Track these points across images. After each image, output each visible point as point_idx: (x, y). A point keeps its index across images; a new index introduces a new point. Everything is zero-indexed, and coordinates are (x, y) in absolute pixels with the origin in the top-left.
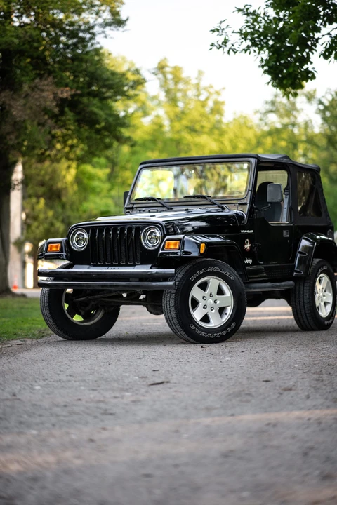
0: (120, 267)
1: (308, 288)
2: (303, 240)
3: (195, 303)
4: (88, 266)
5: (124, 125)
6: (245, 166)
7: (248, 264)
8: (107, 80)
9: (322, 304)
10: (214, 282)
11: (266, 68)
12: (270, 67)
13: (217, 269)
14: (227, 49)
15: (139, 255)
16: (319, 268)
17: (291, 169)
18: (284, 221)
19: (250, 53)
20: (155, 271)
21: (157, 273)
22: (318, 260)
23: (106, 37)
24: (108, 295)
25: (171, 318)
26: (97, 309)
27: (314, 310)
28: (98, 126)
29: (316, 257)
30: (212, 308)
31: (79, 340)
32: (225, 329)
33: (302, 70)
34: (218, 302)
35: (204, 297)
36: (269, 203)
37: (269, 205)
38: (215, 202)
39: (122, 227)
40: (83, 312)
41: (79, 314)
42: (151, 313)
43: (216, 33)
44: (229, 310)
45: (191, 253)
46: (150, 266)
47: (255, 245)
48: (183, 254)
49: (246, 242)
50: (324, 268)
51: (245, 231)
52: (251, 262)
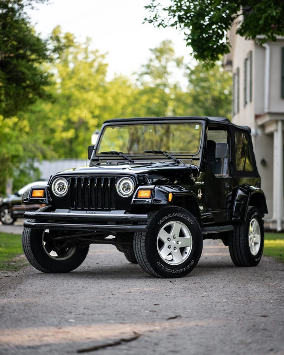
0: (97, 212)
1: (243, 231)
2: (239, 190)
3: (161, 244)
4: (68, 210)
5: (46, 83)
6: (197, 127)
8: (34, 45)
9: (253, 244)
10: (177, 226)
11: (190, 41)
12: (193, 40)
13: (180, 215)
14: (157, 23)
15: (113, 201)
16: (252, 214)
17: (231, 130)
19: (176, 28)
20: (129, 215)
21: (132, 217)
22: (250, 207)
23: (33, 8)
24: (83, 235)
25: (141, 256)
26: (70, 246)
27: (248, 249)
28: (24, 84)
29: (250, 205)
30: (175, 248)
31: (55, 273)
32: (186, 266)
33: (219, 44)
34: (180, 243)
35: (168, 239)
36: (217, 159)
37: (217, 161)
38: (172, 157)
39: (100, 177)
40: (59, 249)
41: (55, 250)
42: (120, 251)
43: (149, 9)
44: (189, 250)
45: (160, 201)
46: (124, 211)
47: (205, 194)
48: (154, 202)
49: (199, 191)
50: (255, 214)
51: (198, 183)
52: (202, 209)
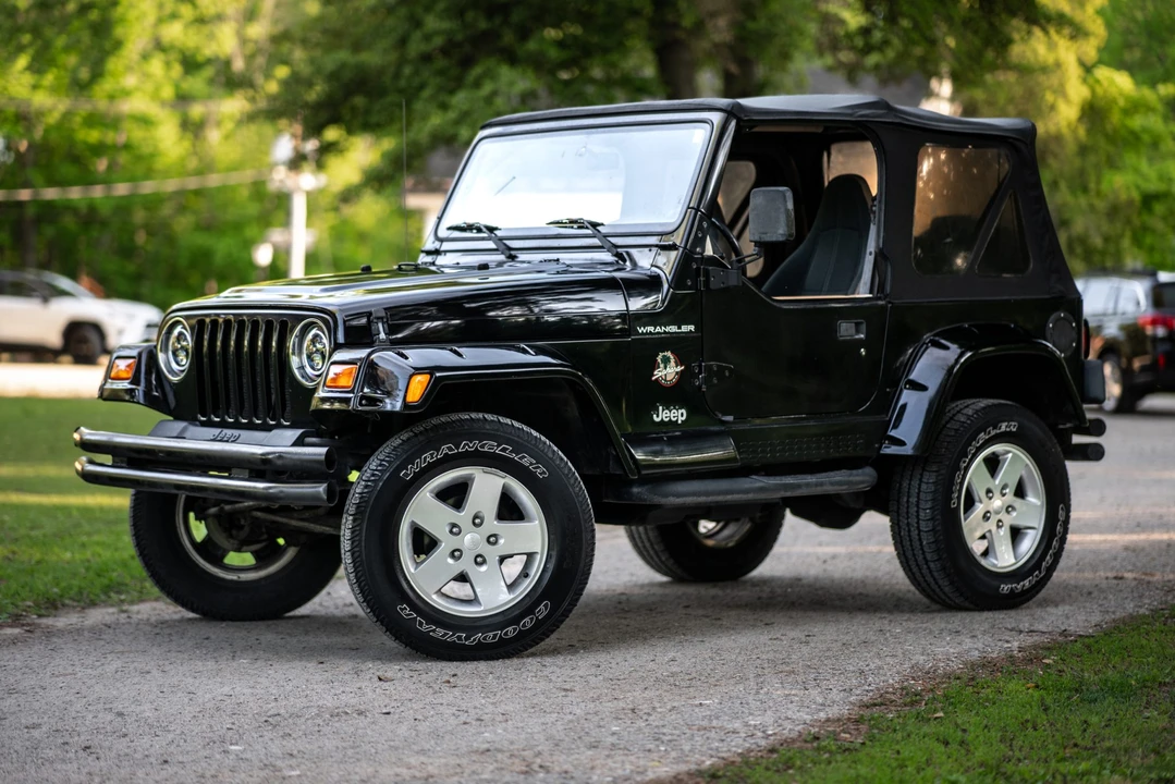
1: (932, 488)
2: (930, 350)
3: (425, 543)
4: (184, 425)
7: (670, 426)
13: (489, 446)
16: (983, 429)
18: (863, 292)
30: (480, 559)
34: (501, 541)
35: (452, 526)
38: (604, 240)
44: (536, 566)
45: (378, 401)
46: (300, 432)
47: (700, 366)
48: (361, 404)
49: (659, 359)
50: (1003, 428)
51: (658, 329)
52: (684, 418)
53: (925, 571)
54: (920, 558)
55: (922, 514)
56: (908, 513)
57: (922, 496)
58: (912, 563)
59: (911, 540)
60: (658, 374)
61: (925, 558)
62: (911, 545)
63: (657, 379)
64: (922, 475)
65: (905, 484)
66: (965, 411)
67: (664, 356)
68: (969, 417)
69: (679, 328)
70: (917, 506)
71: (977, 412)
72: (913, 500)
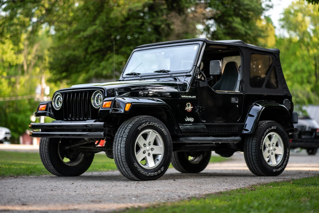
1: (255, 144)
2: (254, 106)
4: (61, 121)
7: (190, 122)
15: (90, 112)
16: (268, 128)
17: (244, 51)
18: (237, 91)
22: (268, 122)
38: (171, 75)
42: (108, 157)
45: (117, 110)
46: (94, 120)
47: (197, 107)
48: (113, 111)
49: (187, 104)
50: (273, 128)
51: (187, 97)
52: (193, 121)
53: (254, 166)
54: (252, 163)
55: (253, 151)
56: (249, 151)
57: (253, 146)
58: (250, 164)
59: (250, 158)
60: (187, 108)
61: (254, 163)
62: (250, 159)
63: (186, 110)
64: (252, 141)
65: (248, 143)
66: (263, 124)
67: (188, 104)
68: (264, 125)
69: (192, 97)
70: (251, 149)
71: (266, 124)
72: (250, 147)
